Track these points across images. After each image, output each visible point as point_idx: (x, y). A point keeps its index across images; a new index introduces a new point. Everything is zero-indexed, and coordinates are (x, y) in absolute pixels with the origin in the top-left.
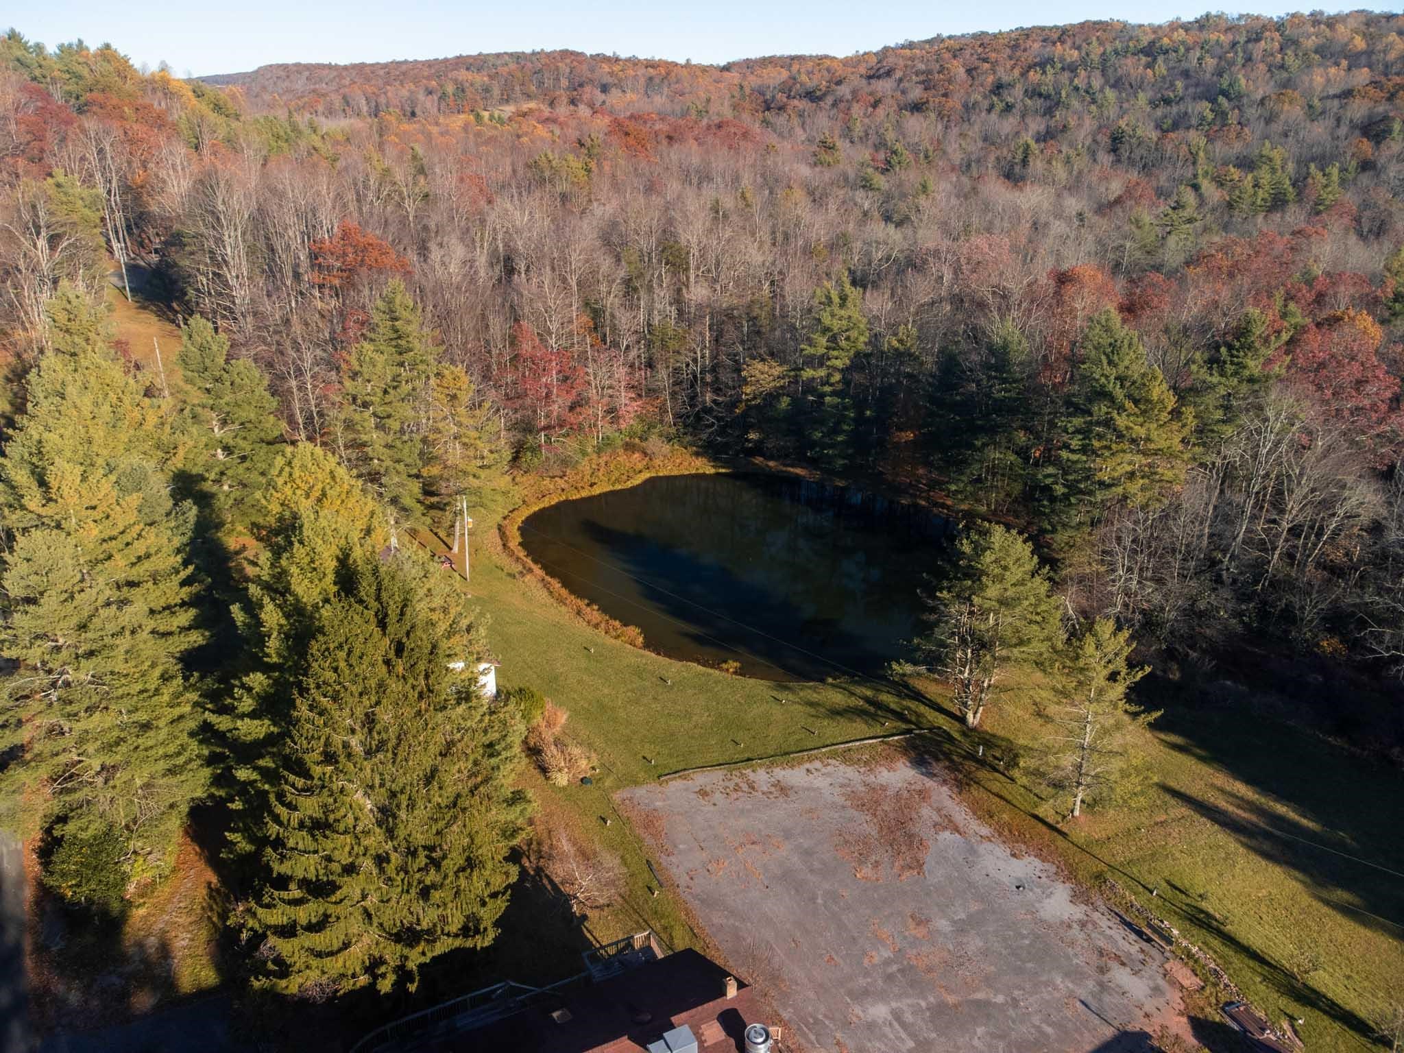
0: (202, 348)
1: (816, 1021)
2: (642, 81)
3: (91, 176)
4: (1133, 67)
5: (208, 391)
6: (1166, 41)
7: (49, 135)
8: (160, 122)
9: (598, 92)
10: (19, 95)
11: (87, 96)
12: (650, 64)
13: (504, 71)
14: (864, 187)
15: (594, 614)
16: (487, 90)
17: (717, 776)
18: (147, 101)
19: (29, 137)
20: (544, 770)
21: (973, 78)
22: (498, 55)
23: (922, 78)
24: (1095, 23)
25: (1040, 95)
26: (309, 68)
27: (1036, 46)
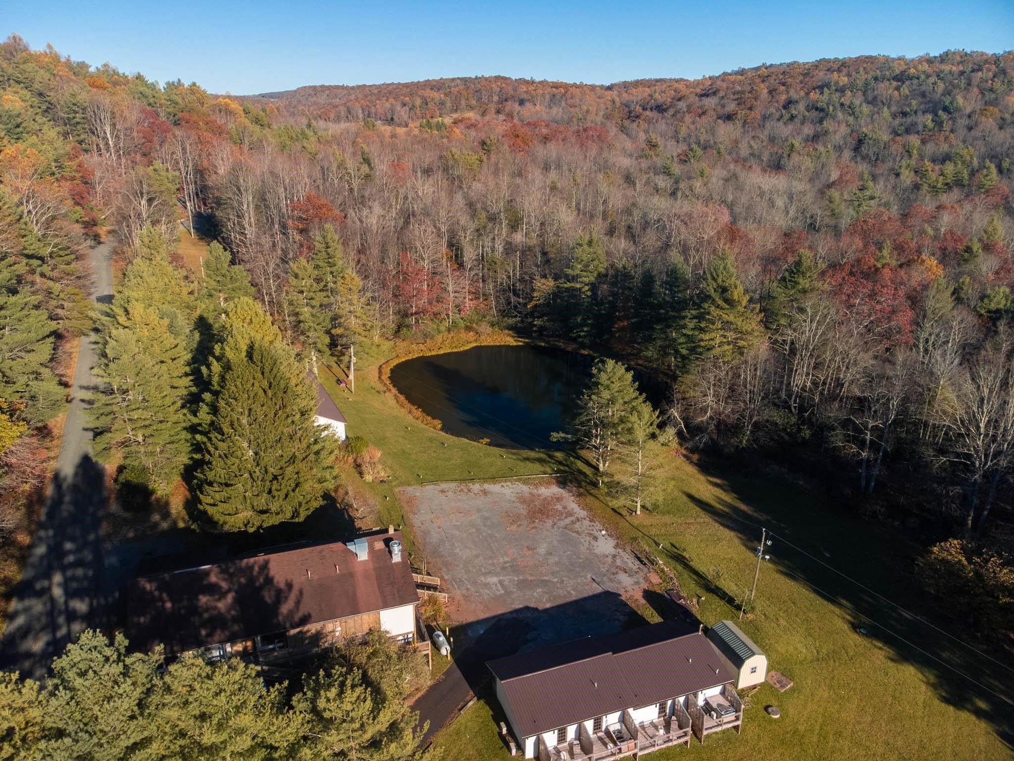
0: (216, 258)
1: (461, 580)
2: (548, 97)
3: (178, 163)
4: (885, 89)
5: (219, 281)
6: (912, 71)
7: (156, 139)
8: (219, 131)
9: (516, 105)
10: (140, 115)
11: (180, 115)
12: (556, 86)
13: (455, 90)
14: (665, 173)
15: (418, 413)
16: (442, 103)
17: (453, 485)
18: (214, 118)
19: (143, 140)
20: (361, 474)
21: (773, 97)
22: (453, 80)
23: (736, 96)
24: (867, 57)
25: (817, 109)
26: (329, 88)
27: (821, 74)
